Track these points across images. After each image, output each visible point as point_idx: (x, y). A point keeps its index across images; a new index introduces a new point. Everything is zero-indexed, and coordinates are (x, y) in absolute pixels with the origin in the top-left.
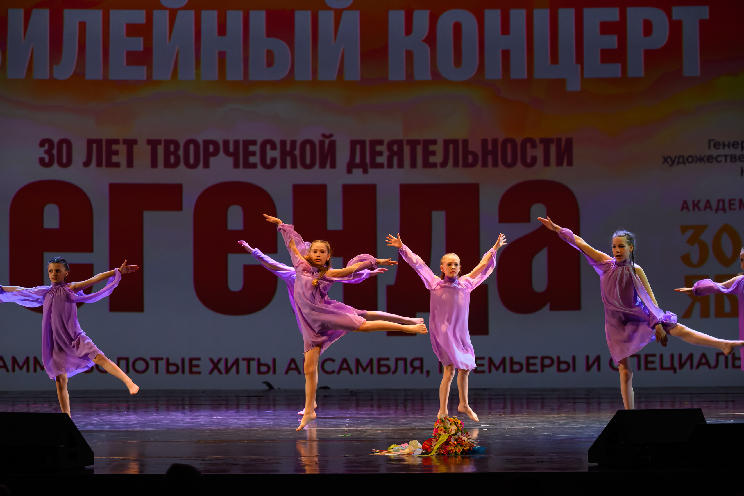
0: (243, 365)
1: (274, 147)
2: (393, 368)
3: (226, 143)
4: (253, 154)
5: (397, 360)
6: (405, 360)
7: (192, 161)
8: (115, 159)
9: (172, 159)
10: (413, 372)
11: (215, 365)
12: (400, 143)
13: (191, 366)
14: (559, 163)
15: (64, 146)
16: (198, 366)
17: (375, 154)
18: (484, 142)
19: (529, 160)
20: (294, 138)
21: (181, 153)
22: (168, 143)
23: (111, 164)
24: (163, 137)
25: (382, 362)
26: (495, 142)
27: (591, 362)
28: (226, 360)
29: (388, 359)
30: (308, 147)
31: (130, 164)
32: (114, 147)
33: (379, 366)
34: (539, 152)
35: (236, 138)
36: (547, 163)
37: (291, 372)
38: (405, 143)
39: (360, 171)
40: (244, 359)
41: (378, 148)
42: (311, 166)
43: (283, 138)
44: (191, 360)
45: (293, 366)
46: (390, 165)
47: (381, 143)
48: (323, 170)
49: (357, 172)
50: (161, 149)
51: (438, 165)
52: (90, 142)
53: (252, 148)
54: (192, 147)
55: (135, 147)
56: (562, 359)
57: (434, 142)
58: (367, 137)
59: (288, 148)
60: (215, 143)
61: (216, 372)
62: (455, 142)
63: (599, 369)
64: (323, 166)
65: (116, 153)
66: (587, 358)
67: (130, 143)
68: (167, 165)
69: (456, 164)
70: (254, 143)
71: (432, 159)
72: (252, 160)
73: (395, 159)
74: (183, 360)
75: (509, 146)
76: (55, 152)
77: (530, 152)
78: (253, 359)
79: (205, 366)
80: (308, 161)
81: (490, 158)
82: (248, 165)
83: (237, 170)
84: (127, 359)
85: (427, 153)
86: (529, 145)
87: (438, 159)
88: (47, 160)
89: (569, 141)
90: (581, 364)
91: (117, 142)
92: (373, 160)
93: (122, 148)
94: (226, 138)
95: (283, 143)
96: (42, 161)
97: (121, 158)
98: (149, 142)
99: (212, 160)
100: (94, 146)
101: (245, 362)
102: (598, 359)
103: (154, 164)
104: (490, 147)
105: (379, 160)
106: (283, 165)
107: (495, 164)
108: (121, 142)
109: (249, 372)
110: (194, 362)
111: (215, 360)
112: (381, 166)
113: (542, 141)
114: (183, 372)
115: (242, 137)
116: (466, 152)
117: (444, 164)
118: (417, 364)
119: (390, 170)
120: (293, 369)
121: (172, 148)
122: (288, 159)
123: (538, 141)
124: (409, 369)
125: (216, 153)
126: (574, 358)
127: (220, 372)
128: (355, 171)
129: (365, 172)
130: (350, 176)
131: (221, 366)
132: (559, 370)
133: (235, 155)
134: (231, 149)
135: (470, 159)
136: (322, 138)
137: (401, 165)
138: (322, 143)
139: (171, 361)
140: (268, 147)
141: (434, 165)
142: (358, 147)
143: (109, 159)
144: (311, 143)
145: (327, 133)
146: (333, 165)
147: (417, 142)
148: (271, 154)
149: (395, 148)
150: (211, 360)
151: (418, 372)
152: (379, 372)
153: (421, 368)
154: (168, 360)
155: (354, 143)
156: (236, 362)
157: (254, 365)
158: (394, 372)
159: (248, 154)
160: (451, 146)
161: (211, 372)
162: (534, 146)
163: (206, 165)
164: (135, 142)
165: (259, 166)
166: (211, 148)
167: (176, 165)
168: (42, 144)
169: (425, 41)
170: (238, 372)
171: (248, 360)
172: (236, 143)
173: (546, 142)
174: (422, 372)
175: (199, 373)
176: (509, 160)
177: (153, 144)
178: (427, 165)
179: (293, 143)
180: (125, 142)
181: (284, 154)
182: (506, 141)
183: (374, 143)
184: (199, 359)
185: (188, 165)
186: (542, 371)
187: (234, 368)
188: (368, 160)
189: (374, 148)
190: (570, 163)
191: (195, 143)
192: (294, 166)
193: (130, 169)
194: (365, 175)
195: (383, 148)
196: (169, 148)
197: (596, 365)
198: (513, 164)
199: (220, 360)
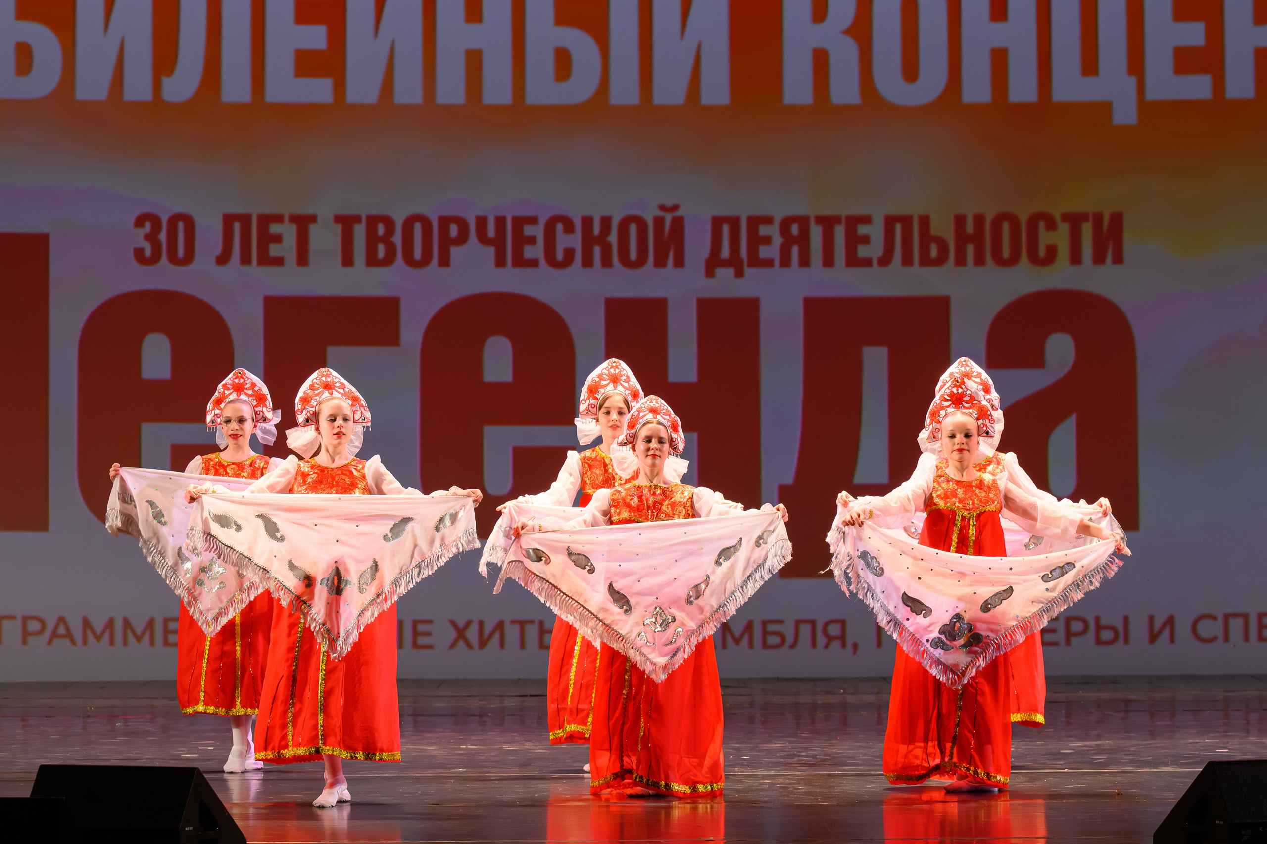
0: (512, 632)
1: (569, 228)
2: (790, 639)
3: (481, 221)
4: (532, 240)
5: (798, 623)
6: (813, 623)
7: (418, 254)
8: (274, 250)
9: (381, 251)
10: (827, 646)
11: (461, 633)
12: (803, 221)
13: (416, 634)
14: (1099, 259)
15: (181, 226)
16: (428, 634)
17: (756, 241)
18: (960, 220)
19: (1042, 252)
20: (606, 213)
21: (397, 239)
22: (373, 221)
23: (266, 260)
24: (364, 211)
25: (771, 628)
26: (979, 219)
27: (1157, 626)
28: (481, 624)
29: (781, 622)
30: (633, 228)
31: (303, 259)
32: (274, 229)
33: (765, 634)
34: (1061, 237)
35: (501, 213)
36: (1076, 258)
38: (812, 221)
39: (730, 272)
40: (513, 622)
41: (763, 230)
42: (639, 263)
43: (587, 213)
44: (415, 623)
46: (785, 262)
47: (768, 220)
48: (660, 271)
49: (725, 274)
50: (360, 232)
51: (875, 262)
52: (229, 220)
53: (528, 230)
54: (418, 228)
55: (312, 228)
56: (1104, 622)
57: (867, 220)
58: (743, 211)
59: (596, 230)
60: (462, 223)
61: (461, 643)
62: (906, 221)
63: (1172, 640)
64: (660, 263)
65: (278, 239)
66: (1151, 619)
67: (303, 222)
68: (372, 261)
69: (907, 261)
70: (533, 220)
71: (862, 251)
72: (529, 252)
73: (795, 251)
75: (1006, 226)
76: (163, 237)
77: (1045, 238)
78: (531, 622)
79: (443, 634)
80: (633, 255)
81: (970, 249)
82: (520, 262)
83: (501, 271)
85: (854, 241)
86: (1042, 225)
87: (874, 250)
88: (148, 252)
89: (1117, 219)
90: (1139, 631)
91: (278, 219)
92: (753, 252)
93: (288, 232)
94: (482, 213)
95: (587, 221)
96: (139, 254)
97: (287, 248)
98: (338, 219)
99: (455, 251)
100: (237, 226)
101: (516, 628)
102: (1170, 621)
103: (348, 260)
104: (970, 228)
105: (764, 252)
106: (588, 262)
107: (980, 261)
108: (286, 219)
109: (522, 645)
110: (421, 628)
111: (461, 624)
112: (768, 263)
113: (1066, 217)
115: (510, 211)
116: (926, 238)
117: (885, 260)
118: (834, 630)
119: (785, 270)
121: (381, 230)
122: (597, 251)
123: (1058, 218)
124: (821, 640)
125: (462, 239)
126: (1126, 620)
127: (469, 645)
128: (720, 272)
129: (739, 274)
130: (710, 282)
131: (472, 634)
132: (1098, 642)
133: (498, 243)
134: (491, 232)
135: (934, 252)
136: (659, 213)
137: (805, 261)
138: (659, 222)
140: (560, 227)
141: (867, 262)
142: (726, 229)
143: (263, 250)
144: (641, 222)
145: (669, 203)
146: (679, 263)
147: (836, 220)
148: (564, 241)
149: (795, 230)
150: (453, 623)
151: (836, 644)
152: (765, 646)
153: (842, 638)
155: (717, 222)
156: (500, 626)
157: (532, 632)
158: (793, 646)
159: (521, 241)
160: (898, 228)
161: (453, 646)
162: (1051, 226)
163: (445, 261)
164: (312, 219)
165: (542, 263)
166: (454, 231)
167: (388, 260)
168: (139, 222)
169: (848, 32)
170: (502, 645)
171: (522, 624)
172: (500, 221)
173: (1075, 220)
174: (844, 645)
175: (430, 647)
176: (1006, 253)
177: (346, 222)
178: (853, 261)
179: (606, 222)
180: (294, 219)
181: (588, 241)
182: (1000, 218)
183: (755, 222)
184: (429, 622)
185: (409, 260)
186: (1068, 642)
187: (496, 638)
188: (744, 253)
189: (757, 230)
190: (1118, 259)
191: (424, 220)
192: (607, 262)
193: (303, 269)
194: (739, 281)
195: (772, 231)
196: (376, 229)
197: (1166, 633)
198: (1013, 260)
199: (469, 623)
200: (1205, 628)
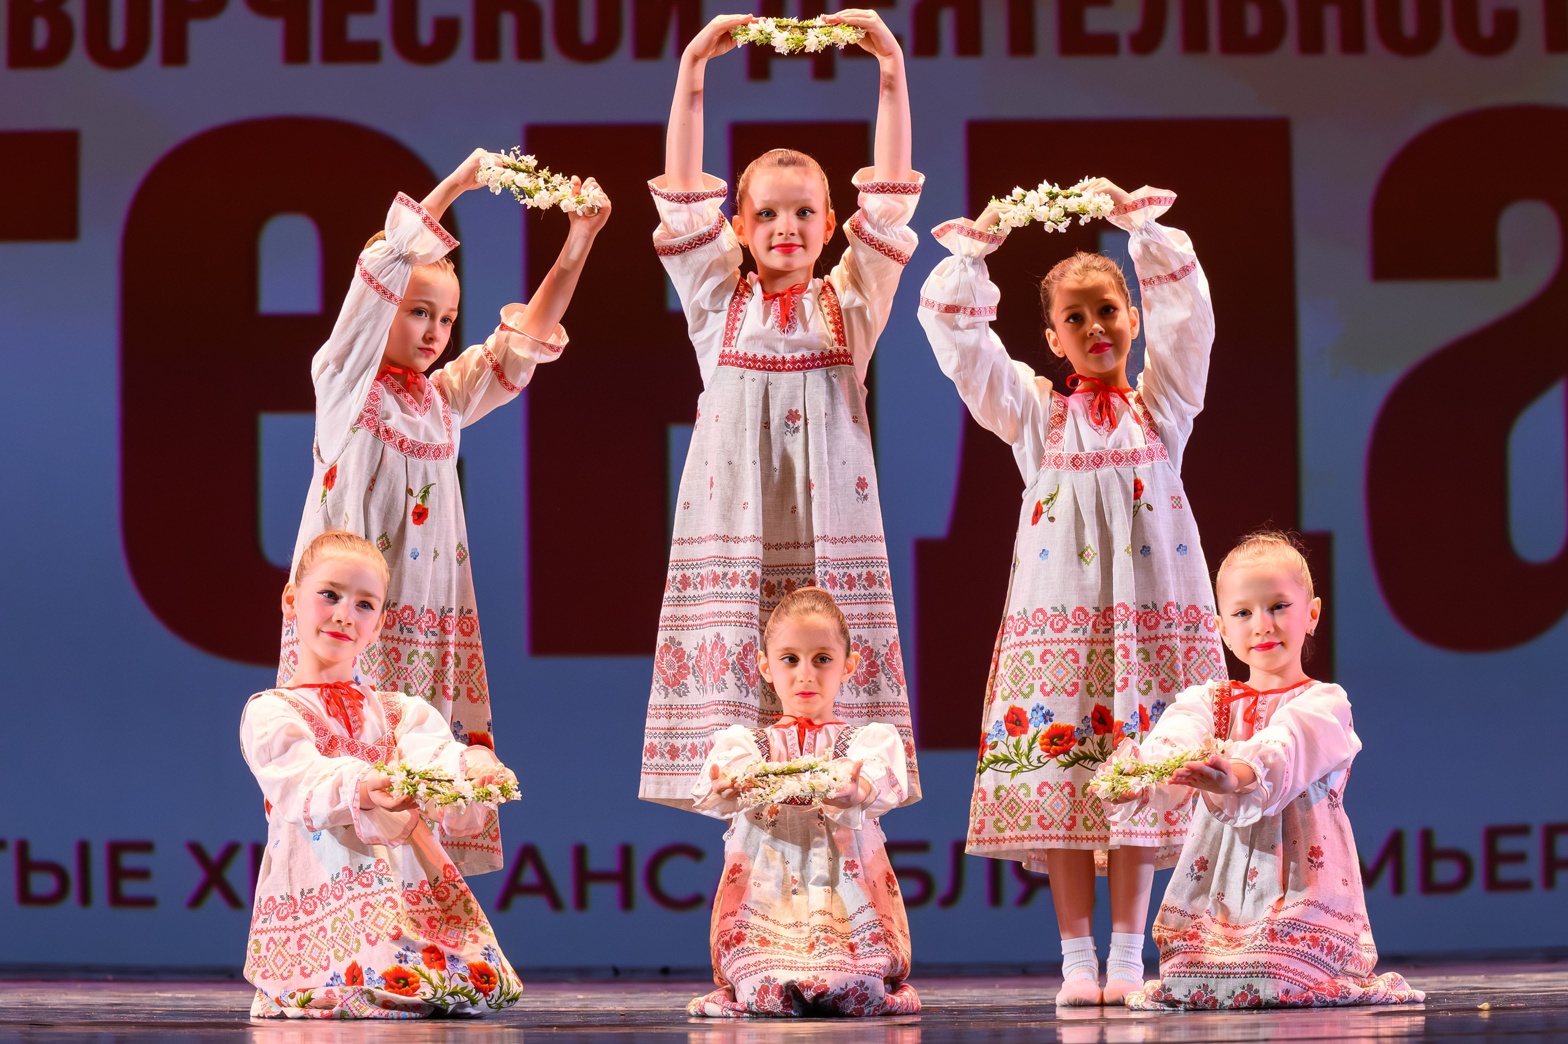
2: (942, 885)
4: (366, 2)
7: (117, 38)
9: (41, 32)
10: (1025, 901)
11: (213, 873)
13: (116, 874)
16: (142, 874)
19: (1486, 26)
21: (74, 5)
37: (519, 902)
39: (802, 67)
42: (601, 49)
44: (115, 849)
45: (528, 876)
46: (926, 45)
48: (645, 65)
49: (791, 73)
51: (1124, 44)
61: (214, 897)
64: (648, 49)
68: (21, 54)
71: (1097, 21)
72: (360, 28)
73: (947, 19)
74: (83, 850)
79: (175, 874)
80: (588, 31)
82: (342, 50)
83: (298, 70)
87: (1121, 16)
99: (199, 32)
106: (487, 49)
107: (1353, 42)
110: (129, 860)
111: (213, 852)
114: (85, 898)
117: (1146, 40)
119: (926, 64)
120: (529, 890)
122: (507, 23)
124: (1012, 887)
125: (213, 5)
127: (233, 900)
128: (780, 67)
129: (824, 72)
130: (757, 84)
131: (239, 875)
133: (291, 11)
135: (1253, 19)
137: (969, 43)
139: (36, 853)
141: (1104, 45)
148: (435, 2)
150: (196, 850)
154: (22, 848)
158: (950, 899)
159: (345, 3)
161: (197, 900)
163: (175, 53)
165: (388, 52)
167: (54, 55)
175: (147, 902)
176: (1409, 25)
178: (1075, 41)
181: (489, 1)
184: (145, 847)
185: (104, 55)
186: (1548, 882)
192: (529, 50)
194: (824, 86)
198: (1425, 41)
199: (231, 850)
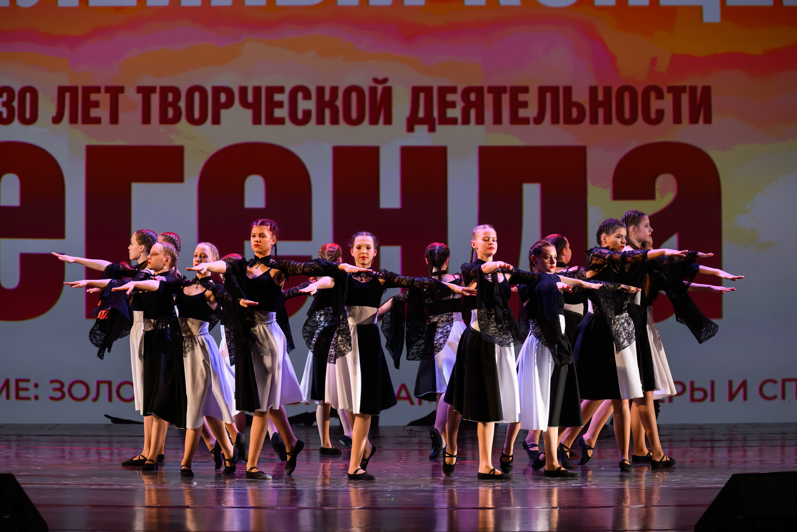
1: (307, 96)
3: (243, 90)
4: (280, 105)
7: (197, 115)
8: (94, 113)
9: (170, 113)
12: (479, 90)
14: (694, 120)
15: (28, 96)
17: (445, 105)
18: (593, 91)
19: (653, 115)
20: (335, 84)
21: (182, 104)
22: (165, 90)
23: (89, 120)
24: (158, 82)
26: (607, 90)
27: (734, 389)
30: (354, 96)
31: (114, 119)
32: (94, 97)
34: (667, 104)
35: (257, 84)
36: (677, 119)
38: (486, 91)
39: (425, 128)
41: (450, 97)
42: (358, 121)
43: (321, 84)
46: (466, 121)
47: (453, 90)
48: (374, 127)
49: (421, 130)
50: (155, 99)
51: (531, 121)
52: (62, 91)
53: (278, 97)
54: (197, 96)
55: (121, 96)
56: (696, 385)
57: (525, 90)
58: (435, 82)
59: (327, 97)
60: (229, 91)
62: (554, 90)
63: (745, 398)
64: (374, 121)
65: (96, 104)
66: (730, 383)
67: (115, 92)
68: (164, 120)
69: (555, 120)
70: (281, 90)
71: (522, 113)
72: (278, 113)
73: (473, 112)
75: (627, 96)
76: (15, 104)
77: (655, 104)
80: (354, 115)
81: (601, 112)
82: (272, 120)
83: (257, 127)
84: (109, 383)
85: (516, 105)
86: (653, 95)
87: (531, 112)
88: (5, 115)
89: (707, 90)
90: (722, 392)
91: (97, 90)
92: (442, 113)
93: (104, 98)
94: (243, 84)
95: (320, 90)
97: (103, 112)
98: (140, 90)
99: (224, 113)
100: (67, 96)
102: (744, 384)
103: (146, 119)
104: (600, 97)
105: (451, 113)
106: (320, 121)
107: (608, 121)
108: (103, 90)
112: (453, 121)
113: (670, 89)
115: (264, 82)
116: (569, 103)
117: (539, 120)
119: (465, 127)
121: (170, 97)
122: (327, 112)
123: (665, 90)
125: (229, 104)
126: (712, 383)
128: (417, 127)
129: (432, 129)
130: (410, 134)
132: (693, 400)
133: (255, 107)
134: (250, 99)
135: (575, 113)
136: (373, 84)
137: (480, 121)
138: (373, 90)
140: (300, 95)
141: (525, 121)
142: (422, 96)
143: (86, 113)
144: (358, 90)
145: (380, 77)
146: (388, 121)
147: (503, 89)
148: (303, 105)
149: (473, 97)
155: (416, 91)
159: (273, 105)
160: (548, 96)
162: (660, 96)
163: (216, 121)
164: (121, 89)
165: (288, 121)
166: (223, 98)
167: (176, 120)
172: (257, 90)
173: (677, 92)
176: (627, 115)
177: (145, 92)
178: (516, 120)
179: (334, 90)
180: (108, 89)
181: (321, 105)
182: (622, 90)
183: (444, 91)
185: (192, 121)
188: (436, 114)
189: (445, 97)
190: (708, 120)
191: (202, 90)
192: (334, 121)
193: (114, 126)
194: (432, 134)
195: (456, 97)
196: (166, 97)
197: (741, 393)
198: (632, 120)
200: (769, 390)
